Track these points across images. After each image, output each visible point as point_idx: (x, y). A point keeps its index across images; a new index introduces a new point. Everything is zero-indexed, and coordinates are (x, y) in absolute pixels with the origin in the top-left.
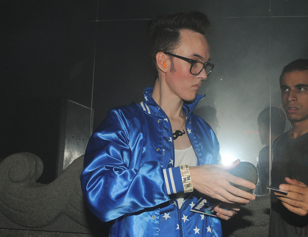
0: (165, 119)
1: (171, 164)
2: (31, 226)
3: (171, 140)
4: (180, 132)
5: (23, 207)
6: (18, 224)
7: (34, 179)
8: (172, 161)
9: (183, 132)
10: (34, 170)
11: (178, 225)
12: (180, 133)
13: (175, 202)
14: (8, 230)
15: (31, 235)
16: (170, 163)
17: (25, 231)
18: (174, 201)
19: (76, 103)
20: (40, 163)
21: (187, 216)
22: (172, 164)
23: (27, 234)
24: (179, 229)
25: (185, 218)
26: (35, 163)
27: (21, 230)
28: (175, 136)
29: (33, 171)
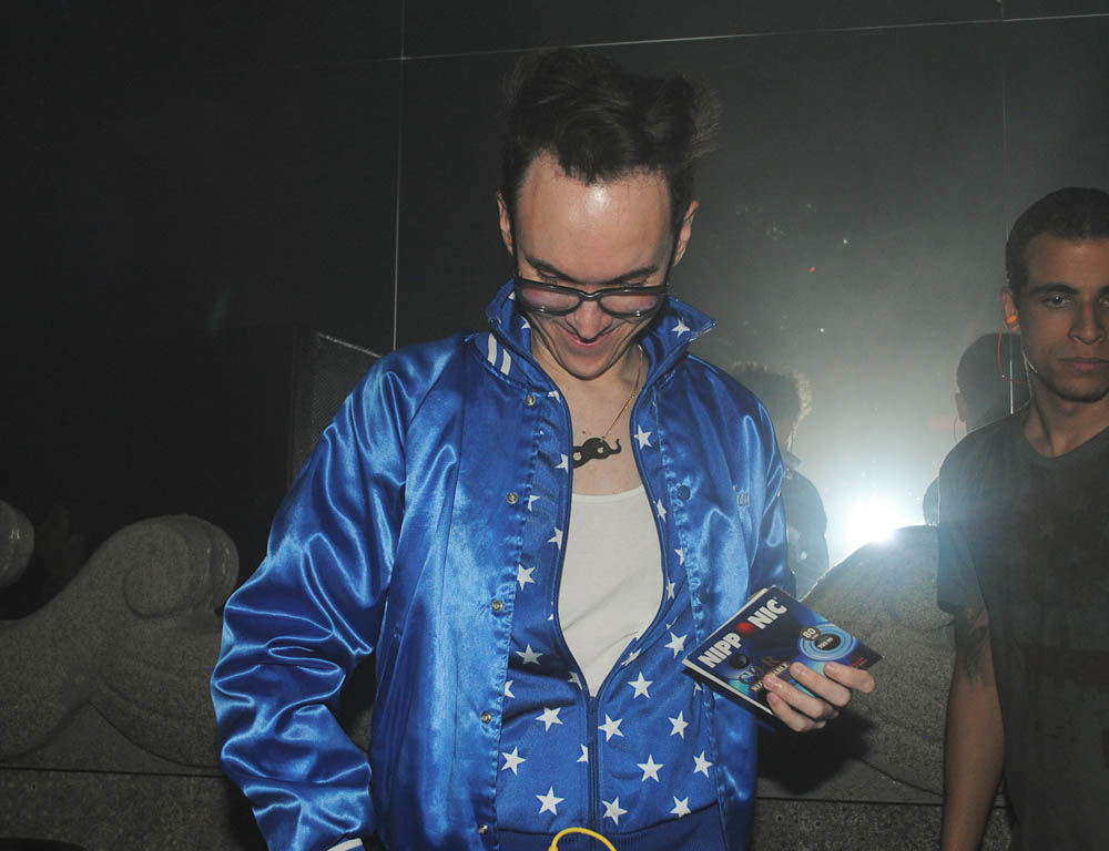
0: (551, 394)
1: (556, 543)
2: (205, 763)
3: (565, 464)
4: (605, 445)
5: (176, 700)
6: (162, 757)
7: (208, 605)
8: (559, 534)
9: (614, 447)
10: (207, 575)
11: (585, 749)
12: (600, 450)
13: (575, 675)
14: (128, 777)
15: (207, 794)
16: (553, 540)
17: (185, 778)
18: (572, 674)
19: (341, 342)
20: (227, 551)
21: (619, 722)
22: (560, 547)
23: (191, 788)
24: (587, 760)
25: (611, 728)
26: (209, 551)
27: (171, 775)
28: (577, 456)
29: (205, 578)
